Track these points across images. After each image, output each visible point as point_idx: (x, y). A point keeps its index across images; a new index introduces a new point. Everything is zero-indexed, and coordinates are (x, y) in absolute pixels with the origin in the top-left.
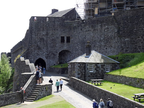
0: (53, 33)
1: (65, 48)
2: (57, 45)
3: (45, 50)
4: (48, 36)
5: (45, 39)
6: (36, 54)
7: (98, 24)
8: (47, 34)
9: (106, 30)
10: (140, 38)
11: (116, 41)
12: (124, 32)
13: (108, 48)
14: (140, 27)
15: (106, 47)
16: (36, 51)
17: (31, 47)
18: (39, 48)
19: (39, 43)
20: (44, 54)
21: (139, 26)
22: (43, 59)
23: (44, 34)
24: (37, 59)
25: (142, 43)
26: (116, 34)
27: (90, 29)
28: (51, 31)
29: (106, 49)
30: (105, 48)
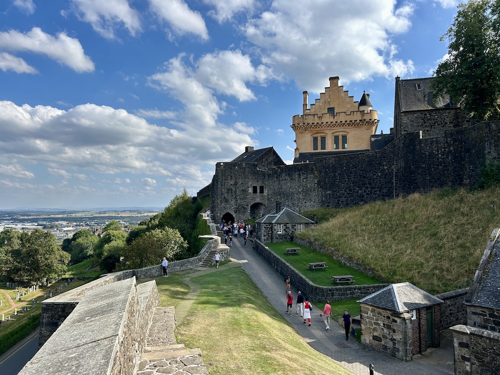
0: (243, 182)
1: (258, 200)
2: (248, 197)
3: (233, 202)
4: (238, 186)
5: (234, 190)
6: (223, 208)
7: (295, 172)
8: (236, 184)
9: (304, 180)
10: (343, 192)
11: (316, 193)
12: (325, 183)
13: (307, 202)
14: (343, 179)
15: (305, 200)
16: (223, 204)
17: (216, 199)
18: (227, 201)
19: (226, 195)
20: (233, 208)
21: (342, 176)
22: (232, 214)
23: (232, 183)
24: (224, 213)
25: (345, 197)
26: (316, 185)
27: (287, 177)
28: (240, 180)
29: (306, 203)
30: (303, 202)
